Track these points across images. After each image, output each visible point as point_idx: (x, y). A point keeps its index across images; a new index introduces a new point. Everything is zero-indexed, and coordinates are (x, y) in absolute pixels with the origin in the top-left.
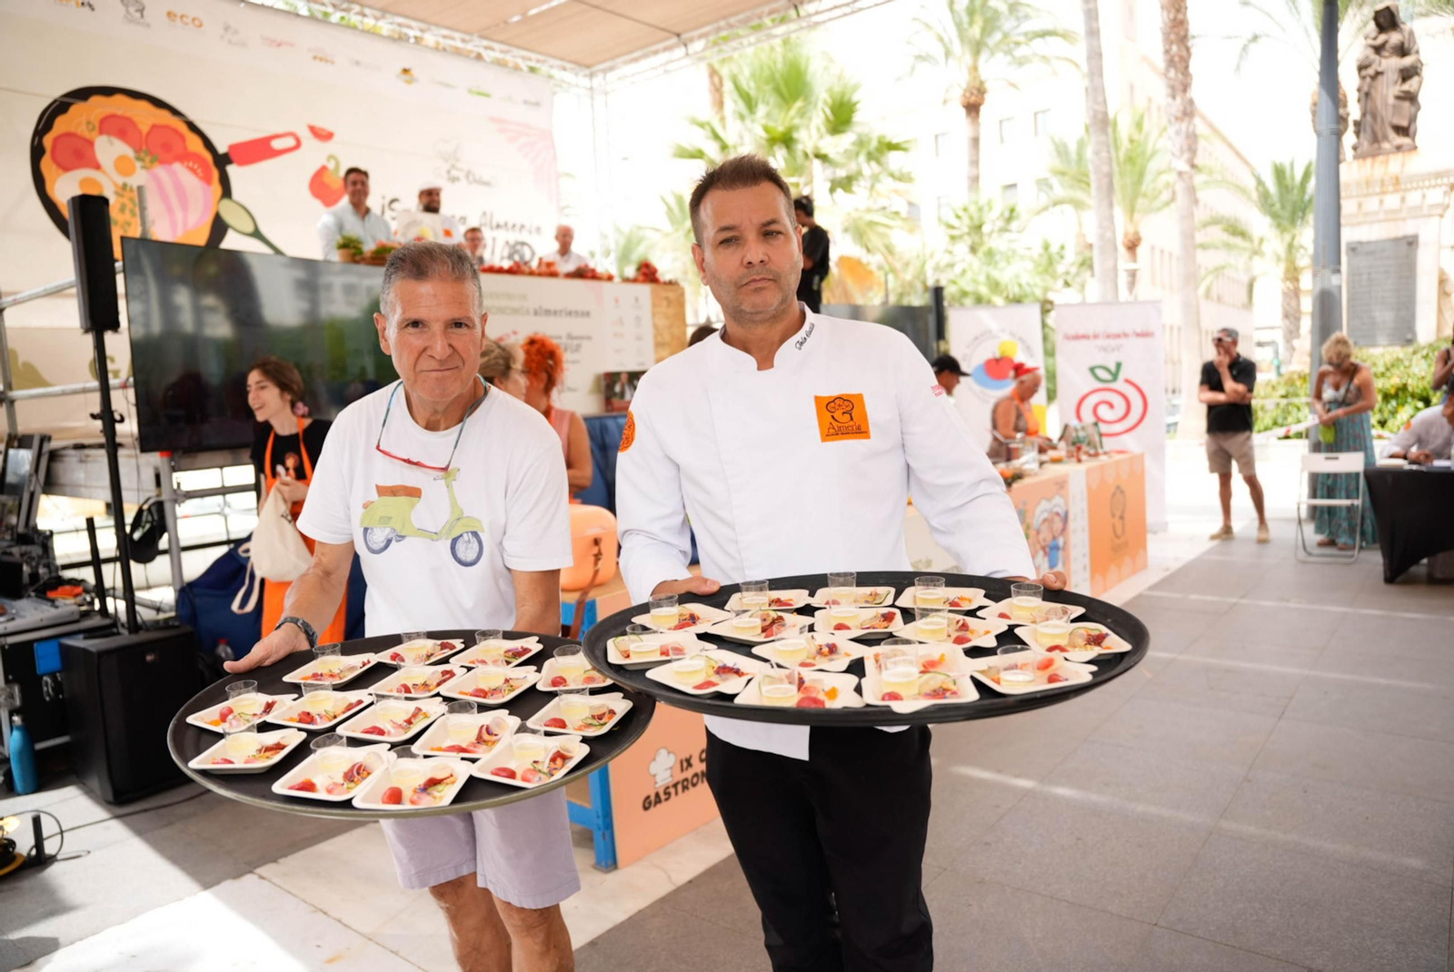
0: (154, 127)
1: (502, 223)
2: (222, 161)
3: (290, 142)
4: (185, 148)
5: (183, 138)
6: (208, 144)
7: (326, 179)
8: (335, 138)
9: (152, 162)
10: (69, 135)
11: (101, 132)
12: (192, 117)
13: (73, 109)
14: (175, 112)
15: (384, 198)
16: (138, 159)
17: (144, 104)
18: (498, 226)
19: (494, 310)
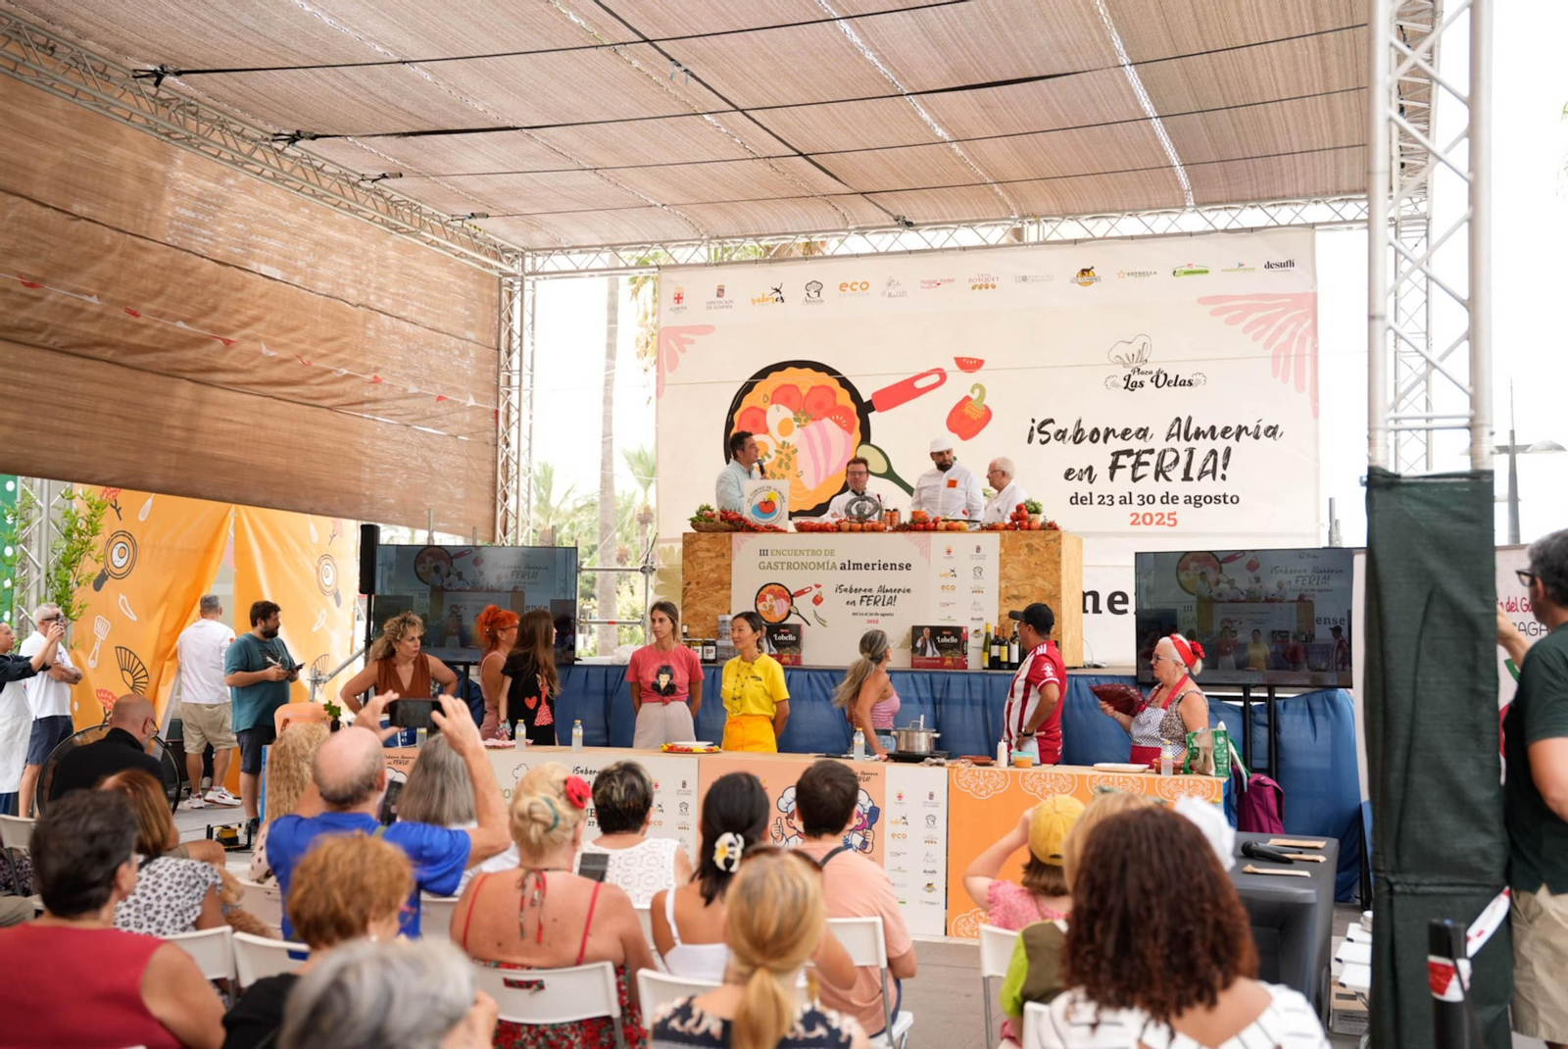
0: (813, 388)
1: (1205, 428)
2: (864, 409)
3: (935, 378)
4: (835, 403)
5: (834, 393)
6: (855, 395)
7: (967, 411)
8: (985, 366)
9: (805, 421)
10: (752, 408)
11: (772, 403)
12: (845, 373)
13: (757, 386)
14: (831, 372)
15: (1033, 421)
16: (795, 420)
17: (808, 371)
18: (1198, 434)
19: (796, 566)
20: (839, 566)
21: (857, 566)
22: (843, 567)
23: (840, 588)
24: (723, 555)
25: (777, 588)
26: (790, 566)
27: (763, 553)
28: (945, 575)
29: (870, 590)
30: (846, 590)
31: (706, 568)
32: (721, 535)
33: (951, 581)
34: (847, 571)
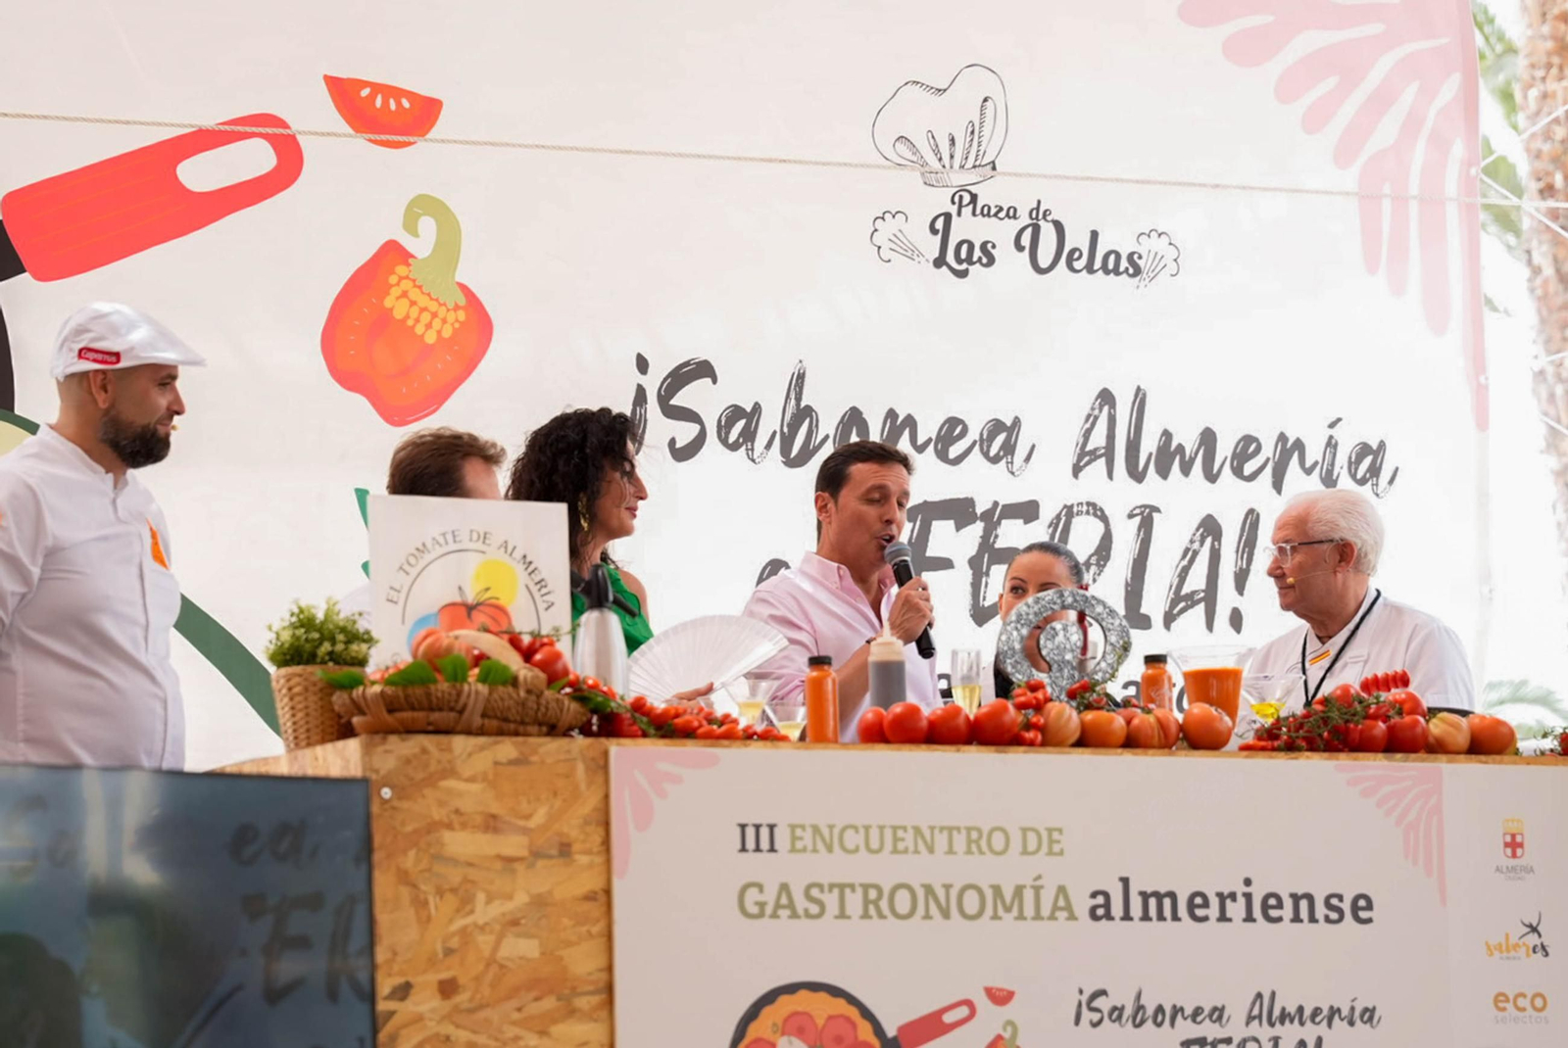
18: (1165, 457)
19: (903, 902)
20: (1082, 904)
21: (1159, 904)
22: (1101, 912)
23: (1091, 1006)
24: (565, 850)
25: (822, 1007)
26: (876, 901)
27: (756, 838)
28: (1506, 948)
29: (1218, 1014)
30: (1117, 1013)
31: (485, 912)
32: (550, 748)
33: (1525, 974)
34: (1118, 925)
